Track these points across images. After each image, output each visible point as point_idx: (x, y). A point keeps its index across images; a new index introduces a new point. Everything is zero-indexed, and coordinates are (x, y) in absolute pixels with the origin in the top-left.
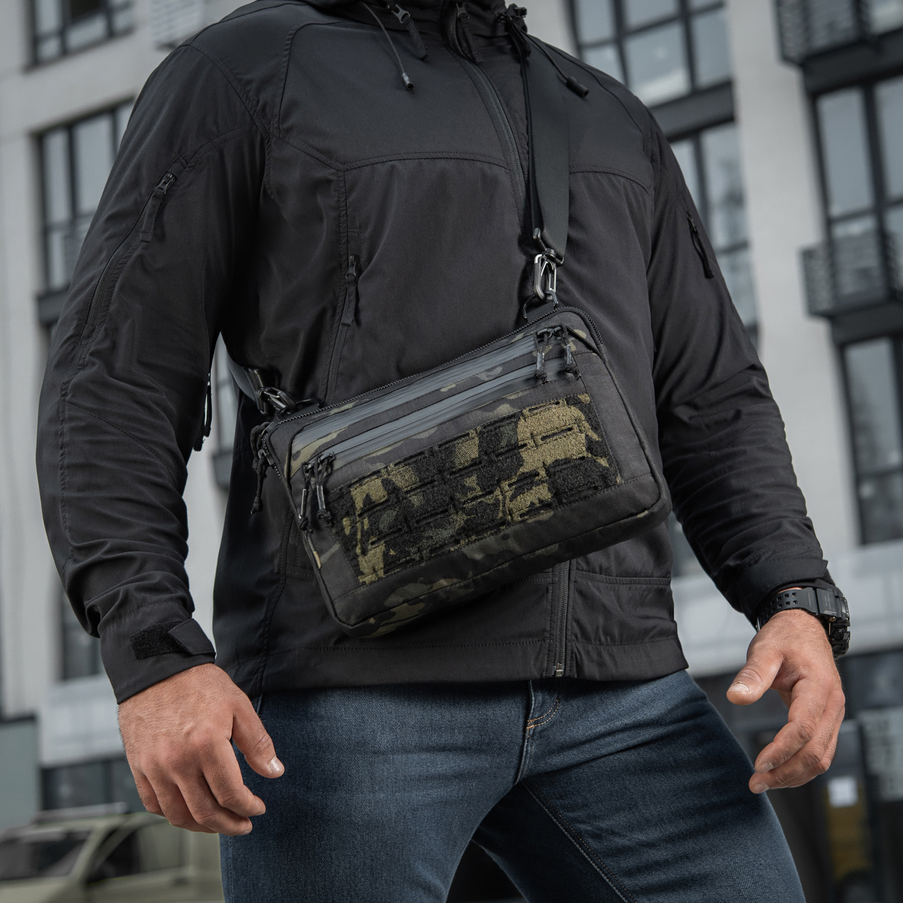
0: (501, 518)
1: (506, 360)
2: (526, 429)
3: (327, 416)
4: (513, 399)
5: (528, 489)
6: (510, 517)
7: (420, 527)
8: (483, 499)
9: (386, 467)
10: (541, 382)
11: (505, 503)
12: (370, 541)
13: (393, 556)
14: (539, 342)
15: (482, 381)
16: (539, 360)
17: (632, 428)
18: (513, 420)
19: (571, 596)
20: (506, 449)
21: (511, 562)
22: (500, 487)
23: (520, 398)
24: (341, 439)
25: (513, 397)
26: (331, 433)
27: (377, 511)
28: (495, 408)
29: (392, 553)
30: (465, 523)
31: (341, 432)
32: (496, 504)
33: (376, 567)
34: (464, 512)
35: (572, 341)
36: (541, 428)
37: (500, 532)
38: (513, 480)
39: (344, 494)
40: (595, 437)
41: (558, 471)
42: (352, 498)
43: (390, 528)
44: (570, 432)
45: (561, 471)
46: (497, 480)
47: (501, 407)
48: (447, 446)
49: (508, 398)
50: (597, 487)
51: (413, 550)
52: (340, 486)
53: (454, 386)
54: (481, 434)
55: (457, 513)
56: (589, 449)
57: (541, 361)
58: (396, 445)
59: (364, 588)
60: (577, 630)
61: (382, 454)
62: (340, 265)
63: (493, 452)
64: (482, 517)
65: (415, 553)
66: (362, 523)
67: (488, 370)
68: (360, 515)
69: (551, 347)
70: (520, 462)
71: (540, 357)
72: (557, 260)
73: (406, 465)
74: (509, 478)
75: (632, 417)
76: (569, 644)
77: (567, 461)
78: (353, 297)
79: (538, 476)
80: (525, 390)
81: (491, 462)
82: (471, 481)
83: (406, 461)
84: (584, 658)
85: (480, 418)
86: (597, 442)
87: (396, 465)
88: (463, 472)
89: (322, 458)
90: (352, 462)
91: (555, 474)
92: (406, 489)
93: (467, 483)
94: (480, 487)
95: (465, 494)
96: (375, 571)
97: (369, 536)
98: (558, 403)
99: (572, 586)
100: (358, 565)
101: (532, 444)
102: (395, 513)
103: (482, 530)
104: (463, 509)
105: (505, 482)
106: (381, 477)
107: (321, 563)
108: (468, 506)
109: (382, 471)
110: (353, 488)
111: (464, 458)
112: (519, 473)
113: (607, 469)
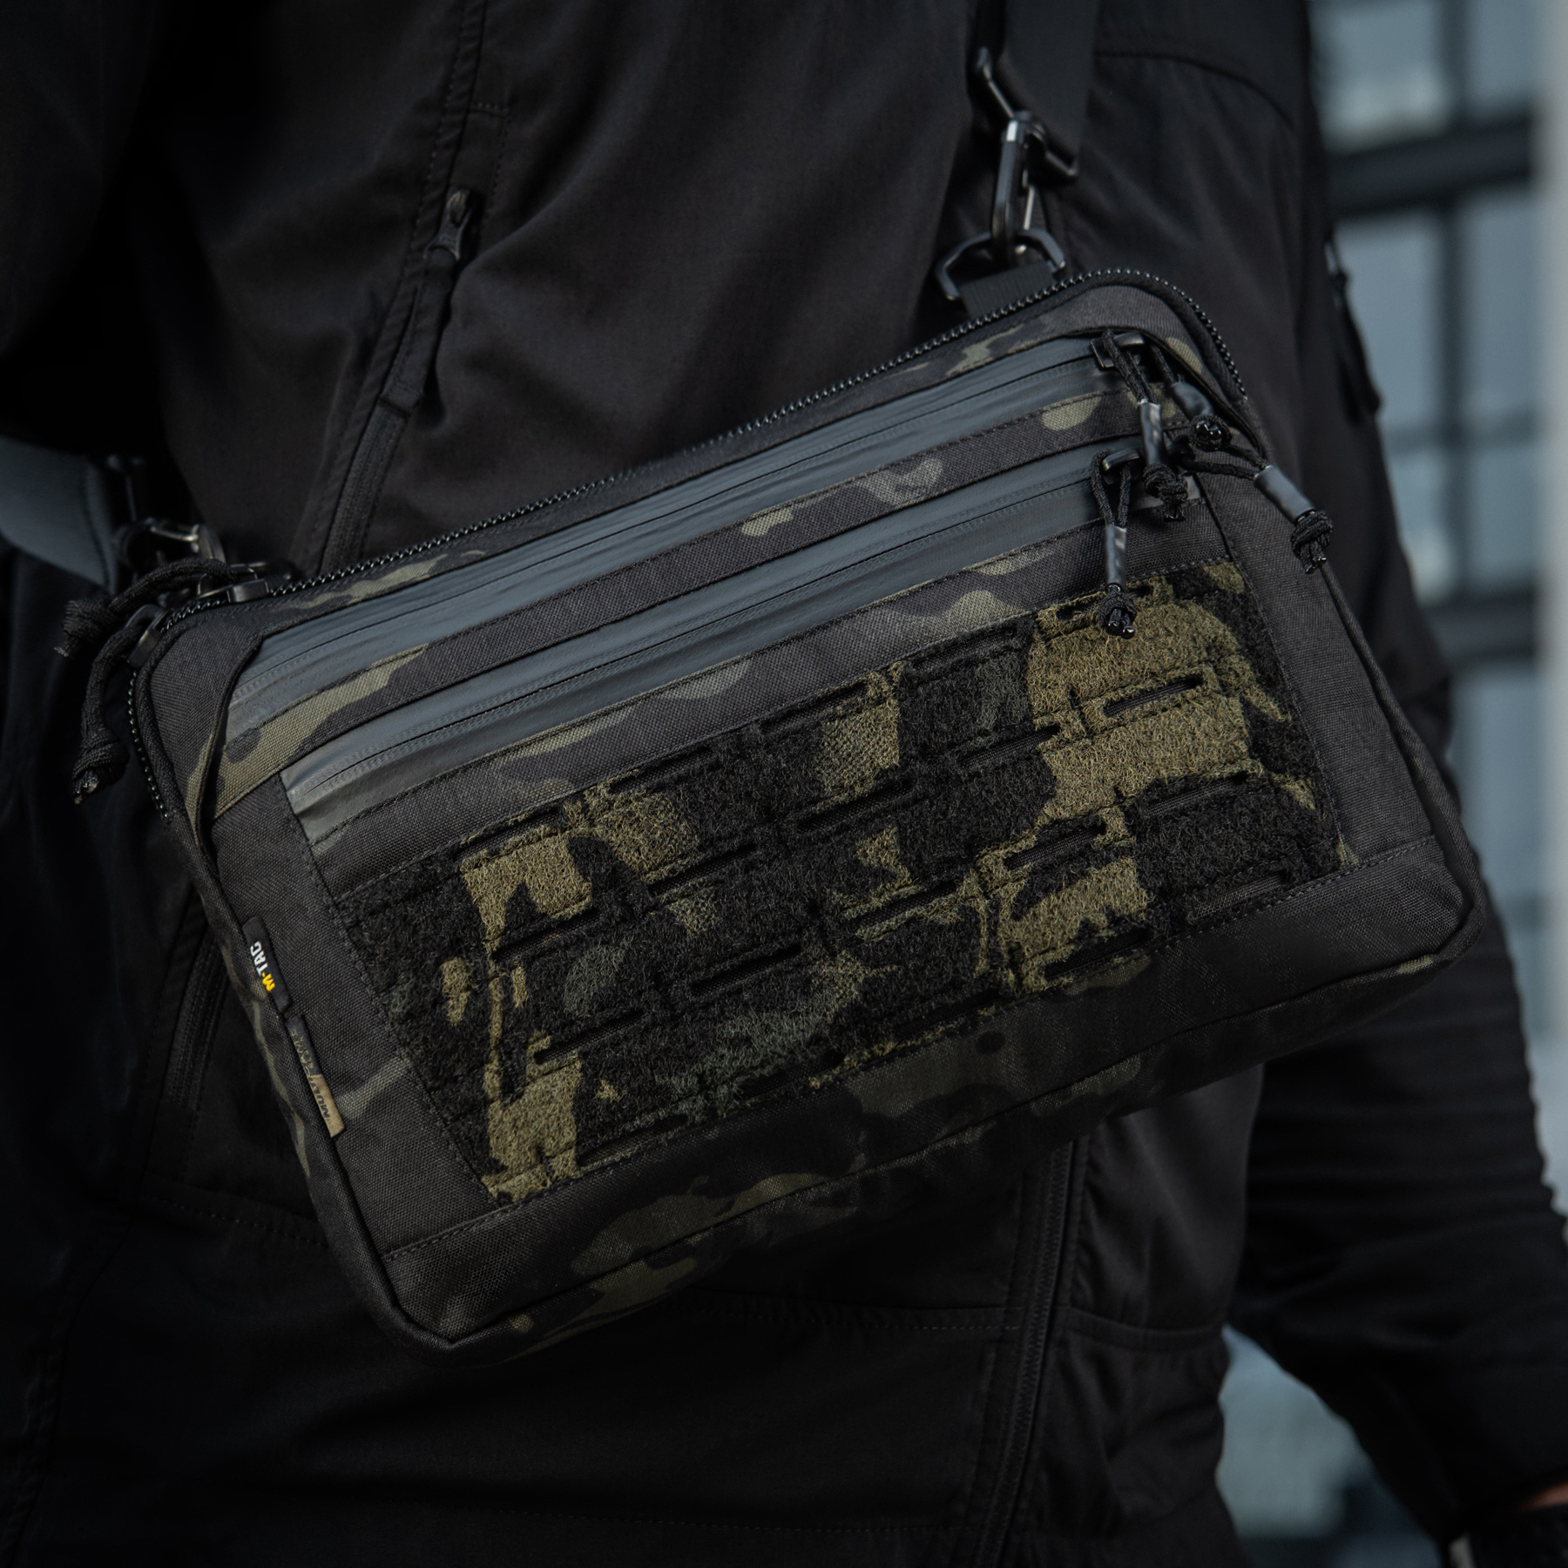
0: (984, 977)
2: (1053, 677)
3: (338, 604)
4: (1002, 577)
5: (1071, 876)
6: (1012, 976)
7: (706, 1006)
8: (920, 910)
9: (579, 795)
11: (996, 923)
12: (531, 1051)
13: (608, 1105)
18: (1009, 642)
20: (994, 738)
21: (991, 1125)
22: (977, 869)
23: (1026, 570)
24: (410, 691)
25: (1001, 569)
26: (365, 670)
27: (553, 947)
28: (945, 603)
30: (865, 994)
31: (404, 668)
32: (966, 928)
33: (549, 1144)
34: (857, 954)
36: (1101, 675)
37: (975, 1026)
38: (1022, 845)
39: (440, 882)
40: (1271, 708)
41: (1164, 818)
42: (466, 895)
43: (602, 1008)
44: (1193, 691)
45: (1175, 818)
46: (966, 846)
47: (965, 599)
48: (790, 726)
49: (983, 571)
50: (1290, 874)
51: (678, 1083)
52: (421, 851)
53: (788, 517)
54: (905, 688)
55: (833, 955)
56: (1259, 748)
58: (612, 721)
59: (505, 1211)
61: (560, 749)
63: (951, 745)
64: (919, 971)
65: (688, 1095)
66: (507, 985)
67: (896, 467)
68: (498, 956)
70: (1045, 786)
73: (652, 791)
74: (1007, 837)
77: (1190, 784)
79: (1103, 833)
80: (1039, 545)
81: (944, 781)
82: (878, 848)
83: (648, 775)
85: (898, 633)
86: (1279, 725)
87: (615, 788)
88: (852, 818)
90: (454, 774)
91: (1156, 830)
92: (653, 876)
93: (866, 856)
94: (910, 870)
95: (862, 894)
96: (541, 1157)
97: (529, 1031)
98: (1145, 590)
101: (1078, 725)
102: (618, 956)
103: (919, 1022)
104: (854, 945)
105: (993, 850)
106: (566, 830)
107: (343, 1118)
108: (870, 933)
109: (567, 807)
110: (466, 861)
111: (850, 767)
112: (1041, 821)
113: (1311, 817)
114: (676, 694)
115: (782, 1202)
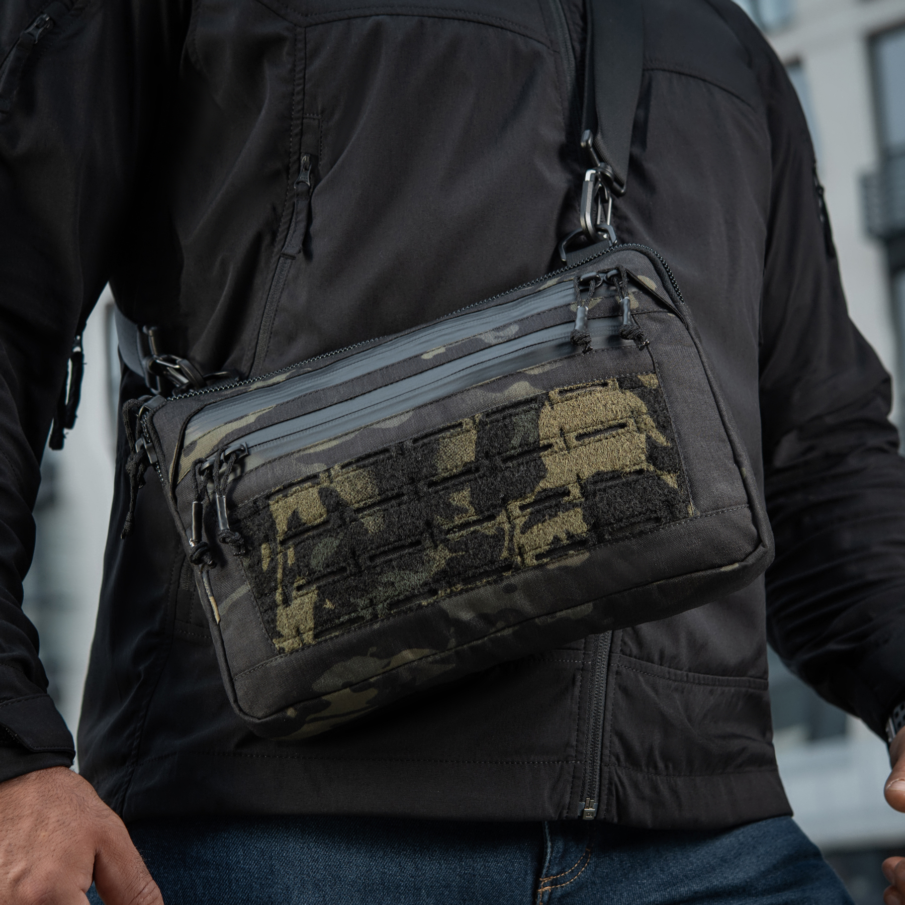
0: (506, 559)
1: (525, 316)
2: (552, 421)
3: (244, 391)
4: (535, 375)
5: (550, 515)
6: (519, 558)
7: (374, 567)
8: (478, 527)
9: (328, 470)
10: (580, 350)
11: (513, 535)
12: (295, 585)
13: (330, 610)
14: (582, 291)
15: (486, 344)
16: (579, 315)
17: (723, 430)
18: (533, 405)
19: (611, 695)
20: (519, 450)
21: (516, 628)
22: (507, 510)
23: (547, 373)
24: (263, 424)
25: (536, 372)
26: (246, 416)
27: (308, 539)
28: (506, 386)
29: (328, 605)
30: (448, 564)
31: (263, 414)
32: (499, 537)
33: (302, 627)
34: (446, 546)
35: (634, 293)
36: (577, 421)
37: (502, 580)
38: (528, 501)
39: (260, 508)
40: (661, 440)
41: (600, 490)
42: (271, 515)
43: (328, 566)
44: (623, 430)
45: (605, 490)
46: (503, 499)
47: (515, 386)
48: (425, 441)
49: (527, 372)
50: (661, 518)
51: (362, 602)
52: (254, 496)
53: (442, 350)
54: (480, 426)
55: (436, 546)
56: (651, 458)
57: (583, 319)
58: (347, 438)
59: (282, 657)
60: (618, 748)
61: (323, 450)
62: (288, 169)
63: (499, 453)
64: (476, 555)
65: (365, 608)
66: (285, 555)
67: (497, 329)
68: (283, 543)
69: (599, 300)
70: (541, 472)
71: (580, 312)
72: (615, 184)
73: (359, 468)
74: (522, 496)
75: (725, 413)
76: (606, 769)
77: (615, 475)
78: (303, 216)
79: (568, 495)
80: (555, 361)
81: (494, 470)
82: (461, 498)
83: (360, 461)
84: (630, 791)
85: (482, 401)
86: (665, 448)
87: (343, 467)
88: (449, 484)
89: (227, 452)
90: (275, 460)
91: (594, 495)
92: (356, 505)
93: (454, 501)
94: (475, 508)
95: (451, 519)
96: (298, 633)
97: (294, 576)
98: (605, 384)
99: (612, 681)
100: (274, 621)
101: (562, 444)
102: (337, 542)
103: (474, 576)
104: (446, 542)
105: (515, 502)
106: (319, 485)
107: (219, 616)
108: (454, 536)
109: (322, 475)
110: (273, 500)
111: (451, 460)
112: (538, 489)
113: (675, 492)
114: (378, 426)
115: (416, 663)
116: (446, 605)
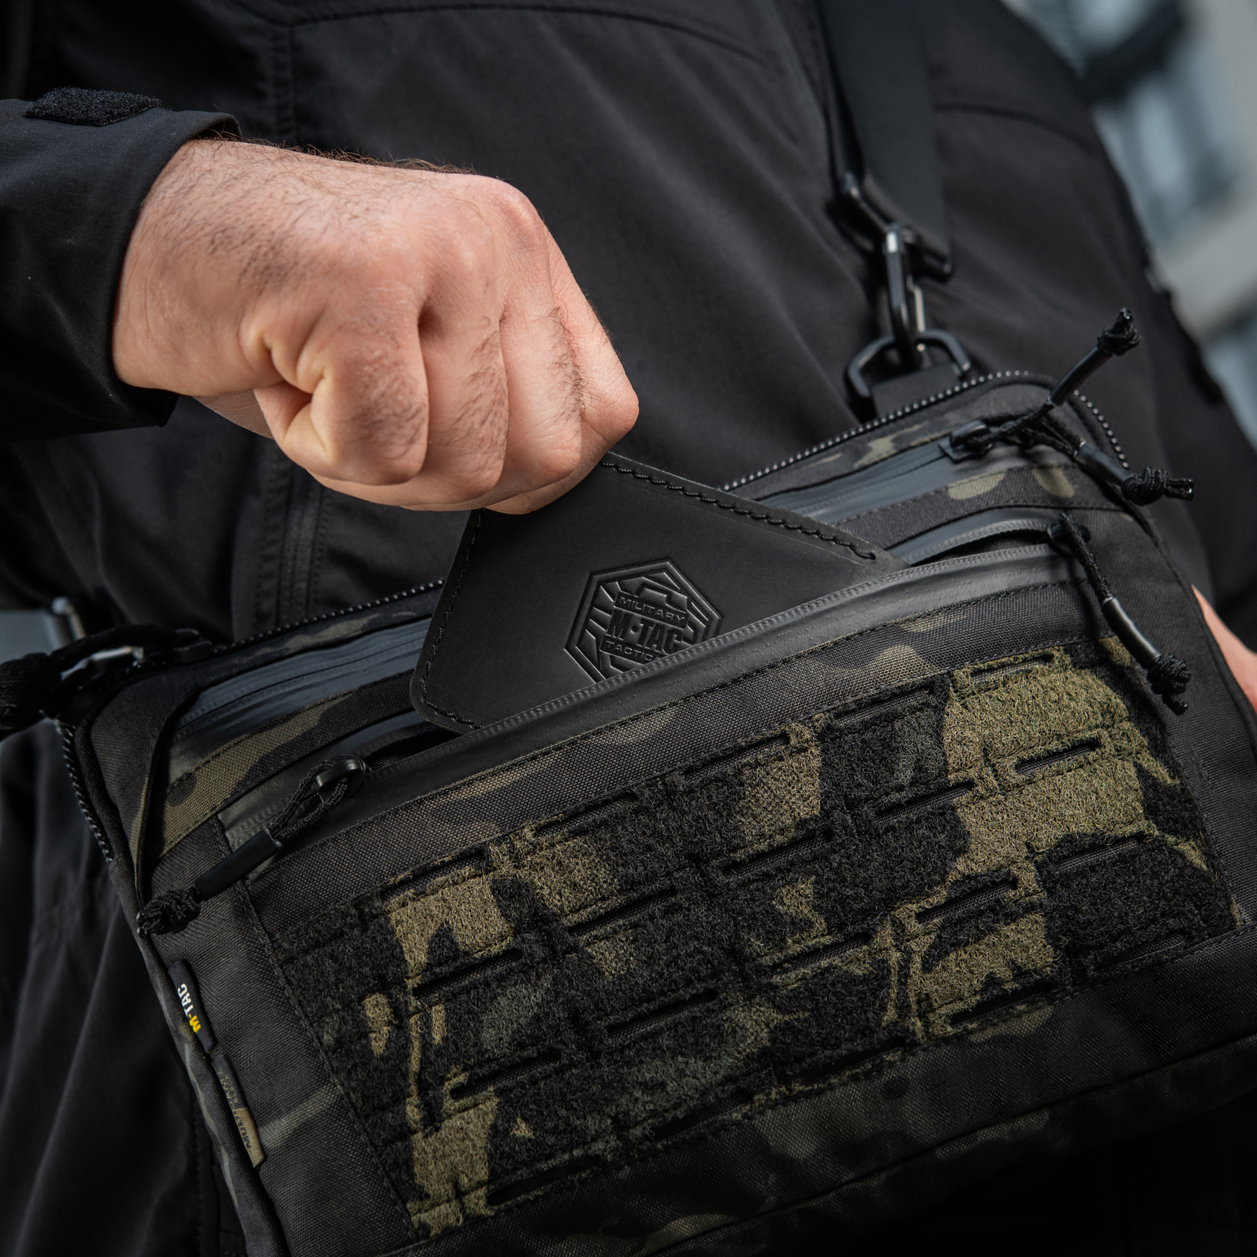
0: (892, 1024)
2: (968, 733)
4: (921, 635)
5: (980, 932)
6: (919, 1023)
7: (622, 1050)
8: (834, 960)
9: (506, 838)
11: (907, 976)
12: (448, 1086)
13: (524, 1141)
18: (926, 699)
20: (910, 792)
22: (891, 922)
23: (943, 630)
25: (921, 626)
26: (299, 711)
27: (473, 985)
28: (869, 655)
29: (523, 1130)
30: (775, 1039)
31: (333, 709)
32: (878, 979)
33: (465, 1179)
34: (771, 1000)
36: (1013, 733)
37: (881, 1070)
38: (935, 900)
39: (367, 919)
40: (1162, 773)
41: (1074, 874)
42: (391, 932)
43: (520, 1046)
44: (1093, 753)
45: (1083, 874)
46: (881, 898)
47: (888, 653)
48: (713, 773)
49: (905, 626)
51: (593, 1123)
52: (350, 892)
54: (827, 739)
55: (748, 1001)
56: (1152, 810)
58: (538, 766)
59: (422, 1244)
61: (489, 793)
63: (871, 799)
64: (834, 1019)
65: (602, 1136)
66: (427, 1023)
68: (419, 992)
70: (959, 843)
73: (574, 833)
74: (920, 892)
77: (1097, 843)
79: (1015, 887)
82: (795, 897)
83: (575, 818)
85: (821, 684)
86: (1168, 789)
87: (539, 831)
88: (768, 867)
91: (1065, 884)
92: (575, 918)
93: (782, 904)
94: (826, 920)
95: (778, 942)
96: (458, 1191)
97: (448, 1066)
98: (1047, 658)
100: (407, 1164)
101: (991, 781)
102: (537, 996)
103: (825, 1065)
104: (769, 990)
105: (906, 904)
106: (490, 871)
107: (262, 1147)
108: (786, 979)
109: (494, 849)
110: (394, 901)
111: (770, 816)
112: (953, 876)
113: (1204, 878)
114: (601, 741)
115: (691, 1242)
116: (769, 1124)
